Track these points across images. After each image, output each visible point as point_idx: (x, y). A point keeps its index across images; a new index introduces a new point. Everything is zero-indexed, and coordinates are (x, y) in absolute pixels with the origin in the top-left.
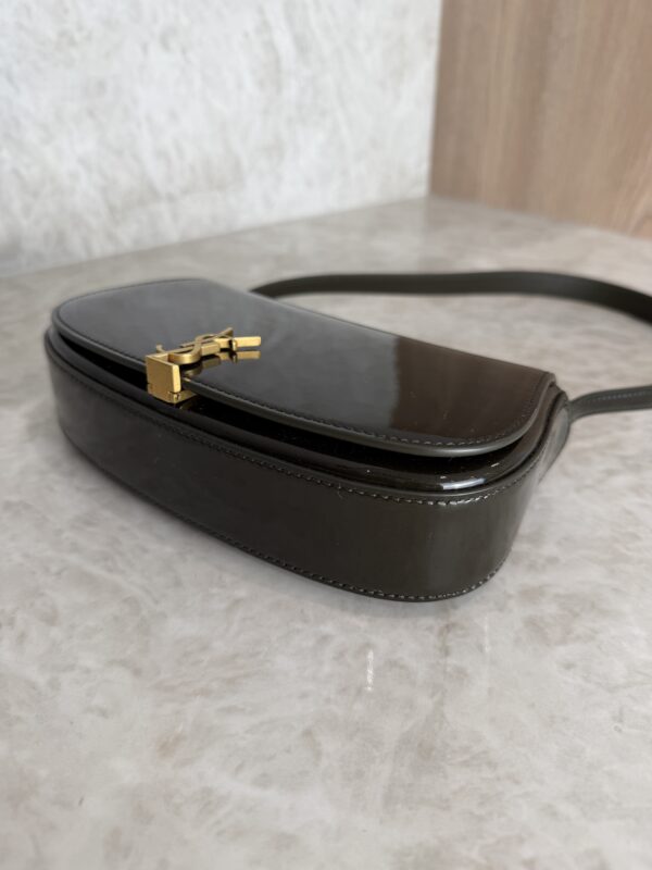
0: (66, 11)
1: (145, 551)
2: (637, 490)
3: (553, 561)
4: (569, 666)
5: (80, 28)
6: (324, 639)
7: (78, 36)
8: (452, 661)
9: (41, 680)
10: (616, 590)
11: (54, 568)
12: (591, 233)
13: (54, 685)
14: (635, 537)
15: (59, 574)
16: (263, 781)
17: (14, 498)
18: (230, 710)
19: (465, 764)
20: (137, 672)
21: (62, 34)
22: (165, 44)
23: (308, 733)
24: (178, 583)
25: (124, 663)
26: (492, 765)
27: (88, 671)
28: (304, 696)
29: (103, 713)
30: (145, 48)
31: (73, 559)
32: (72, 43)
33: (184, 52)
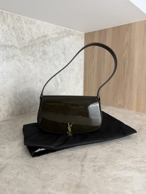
0: (25, 78)
1: (39, 162)
2: (112, 151)
3: (98, 161)
4: (99, 175)
5: (27, 80)
6: (65, 173)
7: (27, 82)
8: (82, 175)
9: (25, 180)
10: (107, 165)
11: (25, 165)
12: (111, 107)
13: (27, 180)
14: (111, 158)
15: (26, 166)
16: (57, 191)
17: (18, 155)
18: (52, 182)
19: (84, 188)
20: (39, 178)
21: (24, 81)
22: (40, 82)
23: (63, 185)
24: (44, 166)
25: (37, 177)
26: (87, 188)
27: (32, 178)
28: (62, 180)
29: (35, 184)
30: (37, 82)
31: (28, 164)
32: (26, 82)
33: (43, 82)
